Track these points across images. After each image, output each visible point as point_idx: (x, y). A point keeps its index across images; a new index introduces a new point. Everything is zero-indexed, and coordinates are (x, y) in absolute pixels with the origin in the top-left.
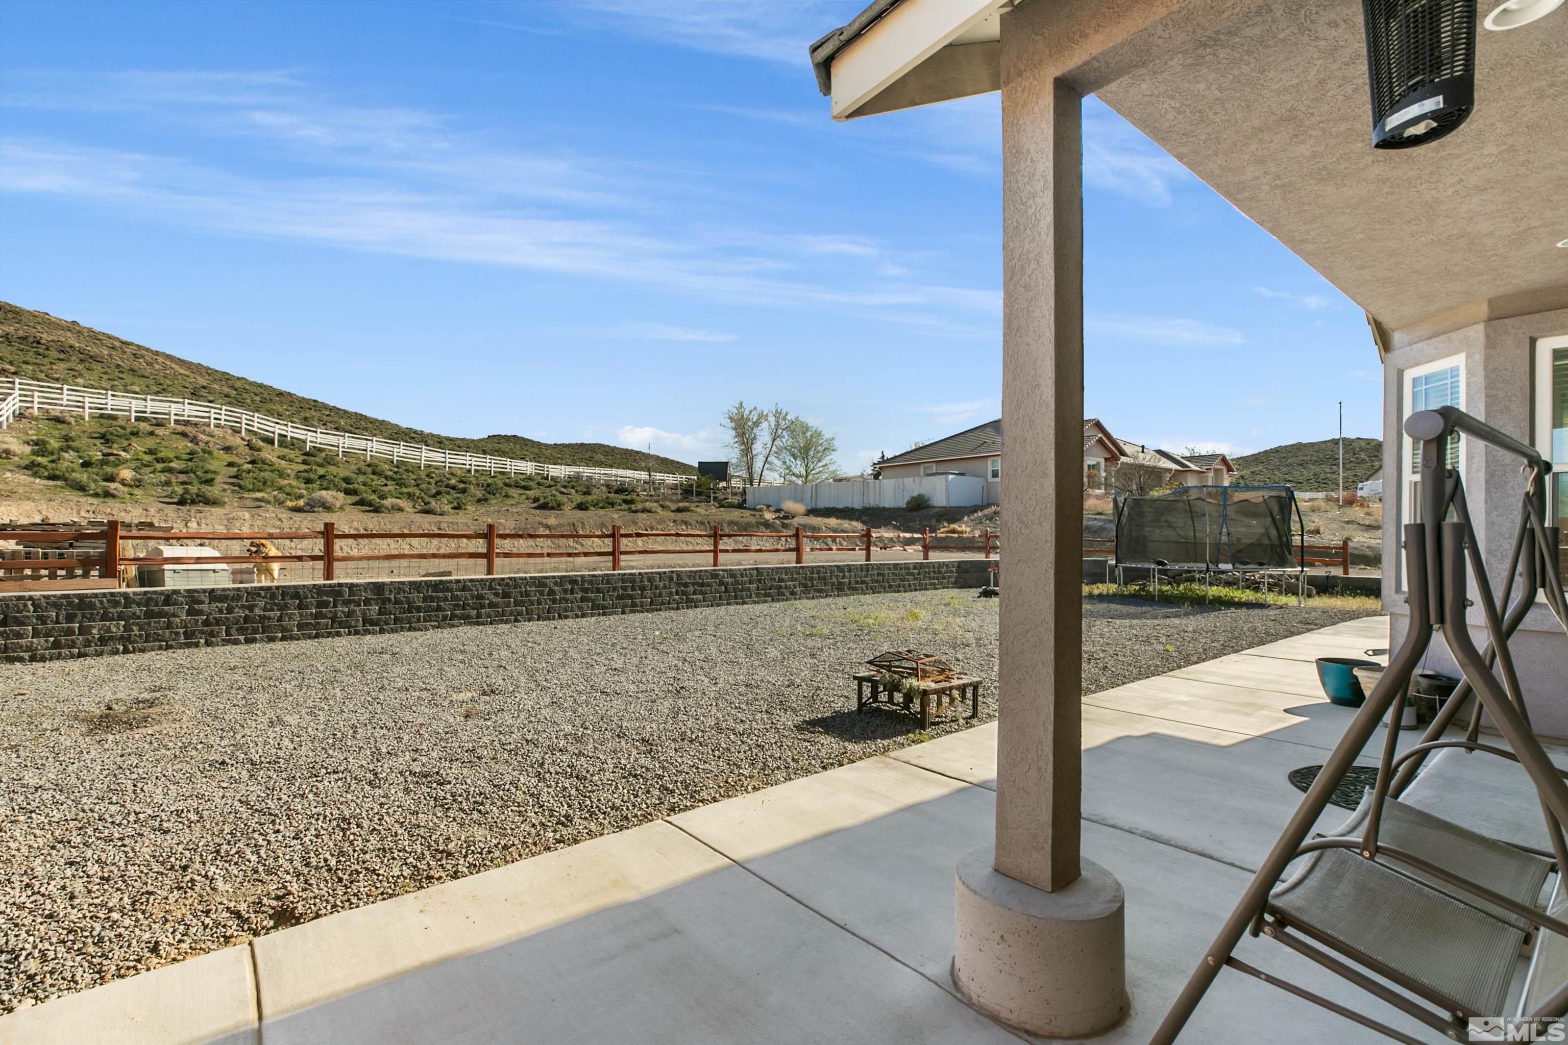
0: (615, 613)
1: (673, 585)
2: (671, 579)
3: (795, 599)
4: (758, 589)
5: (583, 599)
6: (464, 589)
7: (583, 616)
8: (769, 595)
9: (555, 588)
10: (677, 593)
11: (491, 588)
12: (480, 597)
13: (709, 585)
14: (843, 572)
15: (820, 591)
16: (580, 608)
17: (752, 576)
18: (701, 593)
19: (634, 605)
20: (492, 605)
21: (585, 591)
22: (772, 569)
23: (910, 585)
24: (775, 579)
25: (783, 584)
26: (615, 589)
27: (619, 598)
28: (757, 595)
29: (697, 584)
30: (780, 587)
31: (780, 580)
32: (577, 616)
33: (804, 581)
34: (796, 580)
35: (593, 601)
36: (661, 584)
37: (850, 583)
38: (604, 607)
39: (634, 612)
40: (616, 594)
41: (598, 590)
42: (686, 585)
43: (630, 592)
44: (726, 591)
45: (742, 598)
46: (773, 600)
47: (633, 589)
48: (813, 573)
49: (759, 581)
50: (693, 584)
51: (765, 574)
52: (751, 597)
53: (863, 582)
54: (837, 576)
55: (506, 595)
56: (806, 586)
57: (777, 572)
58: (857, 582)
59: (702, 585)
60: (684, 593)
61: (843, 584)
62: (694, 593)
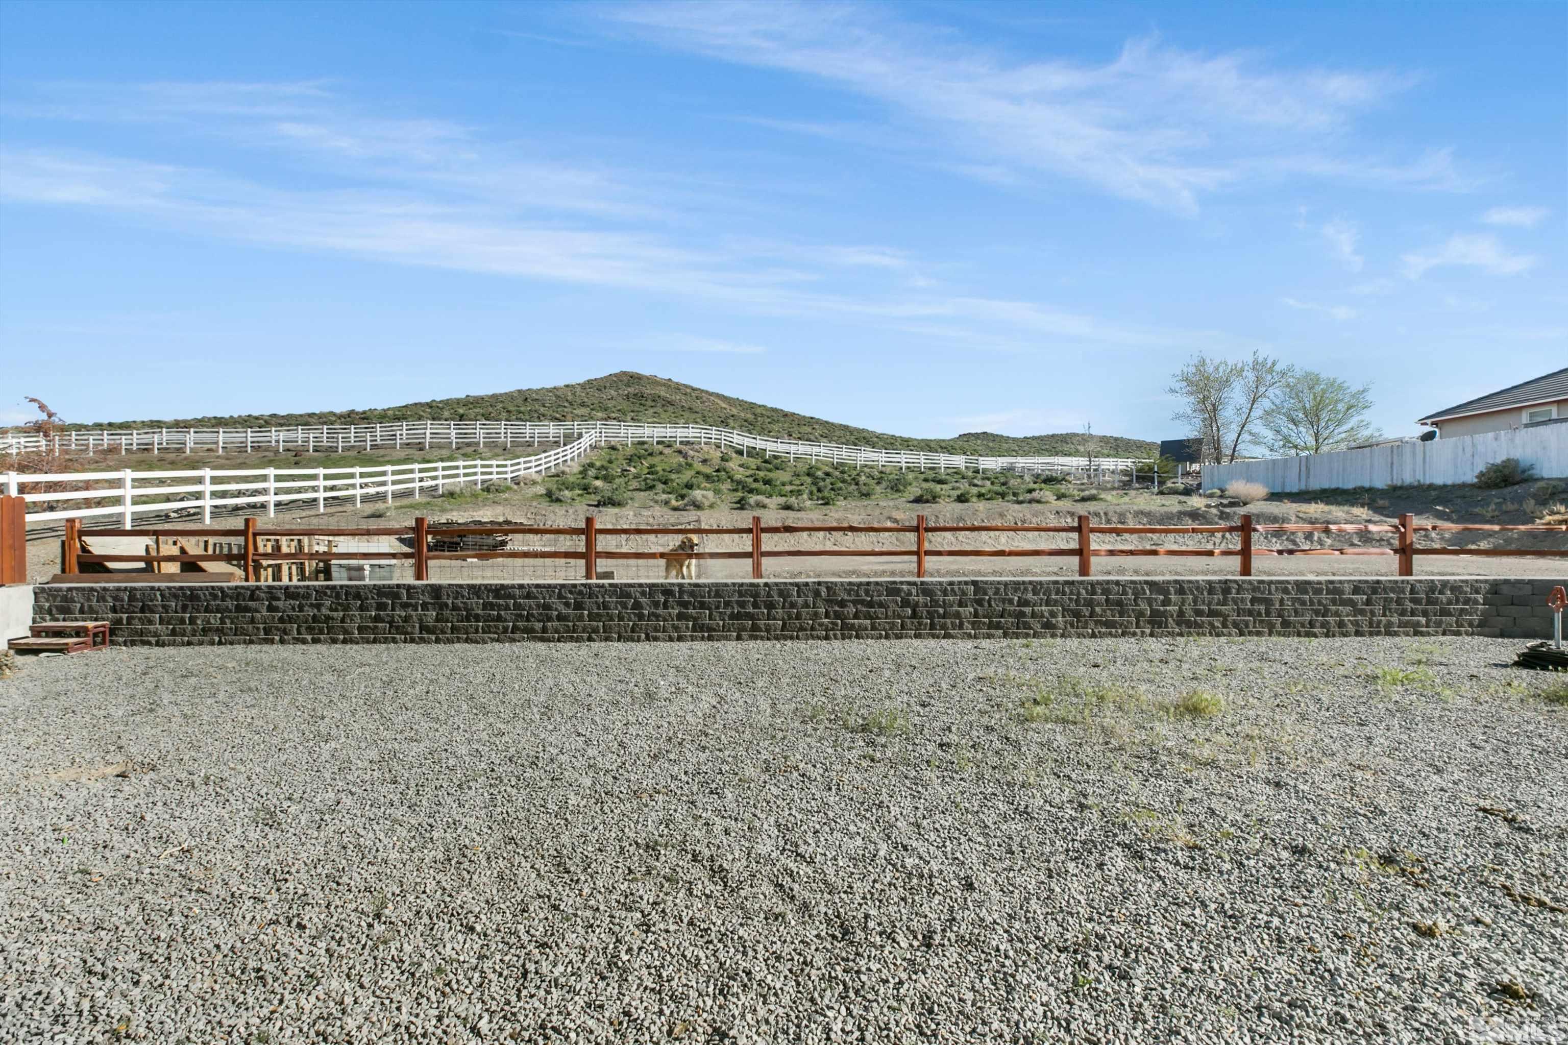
0: (727, 638)
1: (819, 602)
2: (817, 594)
3: (1053, 636)
4: (976, 615)
5: (680, 616)
6: (529, 596)
7: (680, 639)
8: (998, 626)
9: (643, 600)
10: (827, 615)
11: (560, 596)
12: (547, 607)
13: (881, 605)
14: (1166, 592)
15: (1109, 624)
16: (676, 628)
17: (964, 593)
18: (868, 616)
19: (755, 628)
20: (560, 618)
21: (685, 605)
22: (1006, 584)
23: (1341, 624)
24: (1011, 601)
25: (1028, 610)
26: (727, 604)
27: (733, 617)
28: (974, 625)
29: (862, 602)
30: (1023, 614)
31: (1023, 603)
32: (671, 639)
33: (1073, 606)
34: (1056, 603)
35: (695, 619)
36: (800, 601)
37: (1181, 613)
38: (710, 629)
39: (756, 638)
40: (729, 611)
41: (703, 605)
42: (842, 604)
43: (751, 610)
44: (914, 615)
45: (944, 627)
46: (1005, 635)
47: (755, 605)
48: (1094, 593)
49: (979, 602)
50: (855, 603)
51: (991, 592)
52: (961, 627)
53: (1212, 613)
54: (1150, 602)
55: (579, 606)
56: (1077, 614)
57: (1016, 590)
58: (1199, 613)
59: (870, 604)
60: (837, 615)
61: (1164, 614)
62: (856, 616)
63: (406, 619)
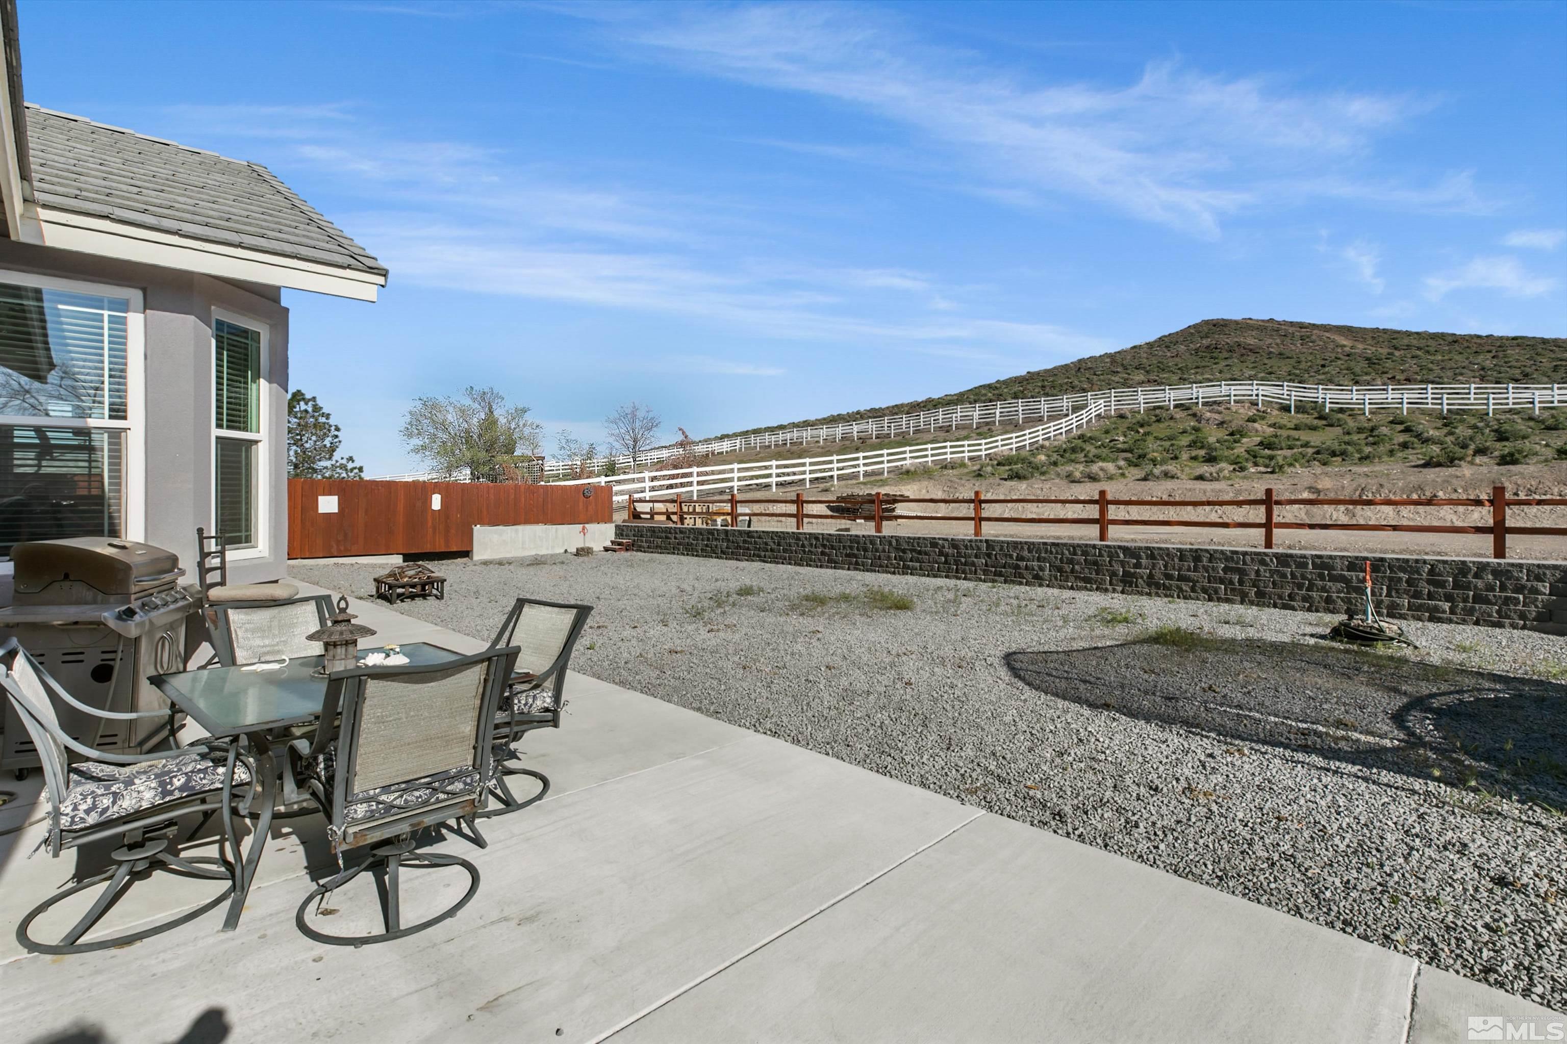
0: (843, 569)
1: (891, 550)
2: (890, 544)
3: (1041, 585)
4: (986, 565)
5: (823, 553)
6: (760, 537)
7: (821, 567)
8: (1000, 574)
9: (806, 543)
10: (895, 559)
11: (772, 538)
12: (766, 544)
13: (926, 553)
14: (1138, 557)
15: (1087, 580)
16: (820, 560)
17: (979, 548)
18: (918, 561)
19: (857, 563)
20: (772, 550)
21: (824, 546)
22: (1008, 543)
24: (1011, 556)
25: (1023, 564)
26: (844, 547)
27: (847, 555)
28: (985, 572)
29: (915, 550)
30: (1017, 567)
31: (1021, 558)
32: (817, 567)
33: (1058, 563)
34: (1045, 560)
35: (829, 555)
36: (881, 548)
37: (1151, 576)
38: (835, 562)
39: (856, 569)
40: (844, 552)
41: (832, 547)
42: (904, 551)
43: (856, 552)
44: (946, 562)
45: (964, 572)
46: (1005, 582)
47: (858, 550)
48: (1075, 554)
49: (989, 555)
50: (911, 551)
51: (997, 549)
52: (975, 573)
53: (1181, 578)
54: (1123, 564)
55: (779, 545)
56: (1060, 570)
57: (1015, 548)
58: (1169, 577)
59: (920, 553)
60: (901, 559)
61: (1133, 575)
62: (911, 560)
63: (716, 546)
